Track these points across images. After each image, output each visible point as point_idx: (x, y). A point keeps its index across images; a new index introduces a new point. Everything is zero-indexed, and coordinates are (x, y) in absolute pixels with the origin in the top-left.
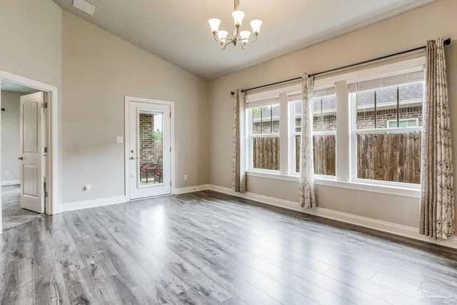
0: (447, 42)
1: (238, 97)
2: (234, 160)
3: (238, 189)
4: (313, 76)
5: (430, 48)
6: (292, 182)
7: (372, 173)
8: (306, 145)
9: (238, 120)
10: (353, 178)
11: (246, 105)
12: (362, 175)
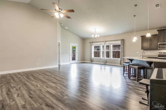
0: (123, 40)
1: (91, 43)
2: (90, 56)
3: (91, 61)
4: (106, 41)
5: (121, 40)
6: (102, 59)
7: (117, 57)
8: (105, 53)
9: (91, 48)
10: (112, 58)
11: (93, 45)
12: (113, 57)
